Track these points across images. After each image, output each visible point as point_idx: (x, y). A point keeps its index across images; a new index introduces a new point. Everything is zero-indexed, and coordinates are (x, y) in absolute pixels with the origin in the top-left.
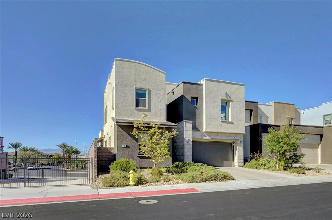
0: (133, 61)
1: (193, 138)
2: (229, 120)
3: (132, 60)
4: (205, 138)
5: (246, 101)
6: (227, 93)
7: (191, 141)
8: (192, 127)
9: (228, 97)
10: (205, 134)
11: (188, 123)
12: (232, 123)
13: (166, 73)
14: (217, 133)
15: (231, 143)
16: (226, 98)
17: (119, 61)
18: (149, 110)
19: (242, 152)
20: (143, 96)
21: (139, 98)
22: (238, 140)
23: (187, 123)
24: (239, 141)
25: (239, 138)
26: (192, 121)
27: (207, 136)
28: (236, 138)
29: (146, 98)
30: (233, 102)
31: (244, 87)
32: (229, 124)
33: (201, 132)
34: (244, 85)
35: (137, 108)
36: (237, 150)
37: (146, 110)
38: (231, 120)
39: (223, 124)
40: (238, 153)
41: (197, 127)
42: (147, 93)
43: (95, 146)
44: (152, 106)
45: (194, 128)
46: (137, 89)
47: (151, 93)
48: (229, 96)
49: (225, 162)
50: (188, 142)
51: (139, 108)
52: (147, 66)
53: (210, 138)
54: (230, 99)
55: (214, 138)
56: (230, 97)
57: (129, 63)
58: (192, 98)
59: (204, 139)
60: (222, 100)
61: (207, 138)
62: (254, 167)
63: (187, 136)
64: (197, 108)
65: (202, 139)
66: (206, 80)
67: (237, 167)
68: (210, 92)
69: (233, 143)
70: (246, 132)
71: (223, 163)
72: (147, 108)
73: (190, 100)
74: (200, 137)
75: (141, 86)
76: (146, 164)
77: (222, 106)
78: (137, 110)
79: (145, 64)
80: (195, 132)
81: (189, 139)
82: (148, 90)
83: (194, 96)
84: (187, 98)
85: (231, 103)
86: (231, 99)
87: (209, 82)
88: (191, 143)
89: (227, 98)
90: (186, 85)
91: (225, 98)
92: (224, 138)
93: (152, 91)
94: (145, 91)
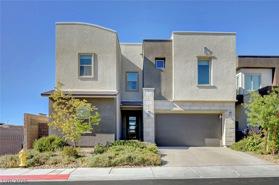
0: (76, 23)
1: (155, 110)
2: (211, 84)
3: (75, 22)
4: (175, 109)
5: (239, 57)
6: (207, 47)
7: (152, 114)
8: (153, 95)
9: (209, 53)
10: (174, 104)
11: (149, 91)
12: (214, 87)
13: (116, 32)
14: (194, 102)
16: (205, 55)
17: (60, 25)
18: (95, 78)
19: (233, 127)
20: (89, 62)
21: (83, 65)
22: (227, 110)
23: (147, 91)
24: (229, 111)
25: (228, 108)
26: (154, 89)
27: (177, 106)
28: (222, 108)
29: (91, 65)
30: (216, 58)
31: (235, 36)
32: (210, 90)
33: (170, 101)
34: (234, 34)
35: (81, 77)
36: (225, 124)
37: (92, 78)
38: (213, 84)
39: (201, 90)
40: (226, 128)
41: (163, 95)
42: (92, 58)
44: (99, 73)
45: (158, 97)
46: (80, 55)
47: (98, 58)
48: (210, 51)
49: (207, 140)
50: (148, 115)
51: (84, 76)
52: (93, 26)
53: (181, 109)
54: (211, 56)
55: (188, 108)
56: (211, 53)
57: (72, 25)
58: (156, 59)
59: (173, 111)
60: (199, 58)
61: (177, 109)
62: (239, 148)
63: (148, 108)
64: (162, 71)
65: (170, 110)
66: (175, 33)
67: (225, 147)
68: (180, 49)
69: (220, 115)
70: (237, 100)
71: (204, 140)
72: (92, 76)
73: (154, 62)
74: (167, 108)
75: (85, 50)
76: (82, 142)
77: (199, 66)
78: (81, 79)
79: (90, 24)
80: (160, 103)
81: (149, 112)
82: (93, 55)
83: (159, 56)
84: (149, 59)
85: (213, 61)
86: (213, 55)
87: (179, 36)
88: (153, 116)
89: (207, 54)
90: (149, 43)
91: (203, 54)
92: (203, 108)
93: (99, 56)
94: (91, 56)
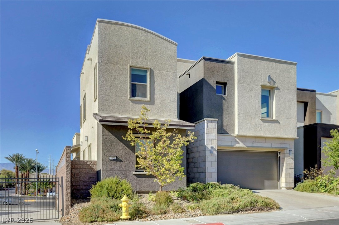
0: (127, 24)
1: (218, 146)
2: (273, 118)
3: (125, 23)
4: (237, 145)
5: (298, 89)
6: (271, 76)
7: (216, 150)
8: (217, 128)
9: (272, 82)
10: (236, 139)
11: (211, 122)
12: (277, 122)
13: (177, 44)
14: (256, 137)
15: (277, 153)
16: (268, 84)
17: (104, 24)
18: (152, 102)
19: (292, 167)
20: (143, 79)
21: (136, 83)
22: (287, 148)
23: (210, 122)
24: (288, 150)
25: (288, 147)
26: (217, 119)
27: (240, 142)
28: (283, 146)
29: (146, 83)
30: (279, 89)
31: (296, 66)
32: (274, 124)
33: (232, 136)
34: (295, 64)
35: (133, 98)
36: (285, 164)
37: (147, 101)
38: (276, 118)
39: (265, 124)
40: (286, 168)
41: (225, 128)
42: (148, 75)
43: (66, 159)
44: (157, 96)
45: (221, 130)
46: (132, 69)
47: (155, 75)
48: (273, 81)
49: (267, 182)
50: (211, 152)
51: (136, 98)
52: (148, 32)
53: (244, 146)
54: (274, 86)
55: (250, 145)
56: (275, 83)
57: (120, 26)
58: (217, 83)
59: (235, 147)
60: (263, 86)
61: (240, 145)
62: (310, 190)
63: (210, 143)
64: (224, 99)
65: (232, 146)
66: (239, 55)
67: (285, 189)
68: (244, 74)
69: (278, 154)
70: (297, 137)
71: (263, 183)
72: (148, 98)
73: (215, 86)
74: (229, 144)
75: (139, 63)
76: (147, 186)
77: (262, 96)
78: (134, 102)
79: (145, 28)
80: (222, 137)
81: (212, 147)
82: (149, 70)
83: (220, 80)
84: (210, 83)
85: (276, 92)
86: (276, 85)
87: (243, 58)
88: (215, 153)
89: (270, 83)
90: (209, 62)
92: (265, 145)
93: (156, 72)
94: (146, 72)
